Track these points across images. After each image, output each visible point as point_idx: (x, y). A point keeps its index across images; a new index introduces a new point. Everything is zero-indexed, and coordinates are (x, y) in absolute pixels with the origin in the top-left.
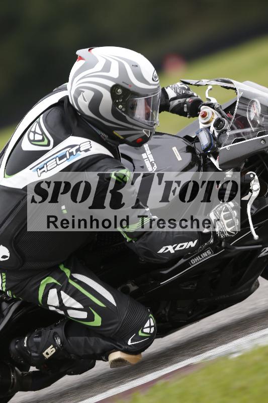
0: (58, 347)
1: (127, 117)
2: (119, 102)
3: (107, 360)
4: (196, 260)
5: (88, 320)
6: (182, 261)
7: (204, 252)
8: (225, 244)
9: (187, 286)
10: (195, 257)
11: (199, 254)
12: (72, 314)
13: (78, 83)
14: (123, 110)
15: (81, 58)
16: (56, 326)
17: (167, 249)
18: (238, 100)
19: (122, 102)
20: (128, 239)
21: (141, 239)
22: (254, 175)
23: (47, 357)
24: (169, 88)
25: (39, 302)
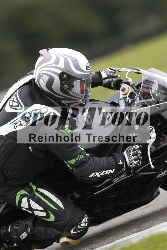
0: (28, 233)
1: (70, 92)
2: (64, 83)
3: (58, 242)
4: (116, 180)
5: (46, 217)
6: (108, 180)
7: (121, 175)
8: (133, 171)
9: (111, 195)
10: (116, 178)
11: (118, 176)
12: (37, 213)
13: (40, 71)
14: (67, 87)
15: (42, 55)
16: (27, 220)
17: (95, 174)
18: (143, 82)
19: (66, 83)
20: (71, 168)
21: (79, 168)
22: (153, 128)
23: (22, 238)
24: (102, 71)
25: (16, 205)
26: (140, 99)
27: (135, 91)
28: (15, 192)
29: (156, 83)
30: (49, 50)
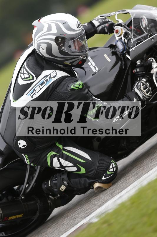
0: (66, 186)
1: (68, 52)
3: (93, 188)
5: (78, 171)
8: (146, 102)
14: (65, 49)
16: (63, 174)
19: (63, 45)
22: (153, 59)
23: (63, 190)
24: (94, 20)
25: (49, 166)
26: (135, 37)
27: (128, 30)
28: (45, 155)
29: (144, 18)
30: (41, 20)
